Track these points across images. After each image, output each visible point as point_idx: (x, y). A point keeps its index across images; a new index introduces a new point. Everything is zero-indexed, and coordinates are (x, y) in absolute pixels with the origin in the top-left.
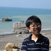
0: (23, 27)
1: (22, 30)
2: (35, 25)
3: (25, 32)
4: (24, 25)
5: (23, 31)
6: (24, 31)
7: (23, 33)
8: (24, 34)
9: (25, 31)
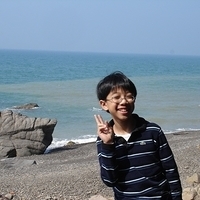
0: (20, 128)
1: (20, 140)
2: (122, 97)
3: (28, 148)
4: (27, 119)
5: (21, 144)
6: (26, 143)
7: (23, 154)
8: (25, 155)
9: (30, 143)
